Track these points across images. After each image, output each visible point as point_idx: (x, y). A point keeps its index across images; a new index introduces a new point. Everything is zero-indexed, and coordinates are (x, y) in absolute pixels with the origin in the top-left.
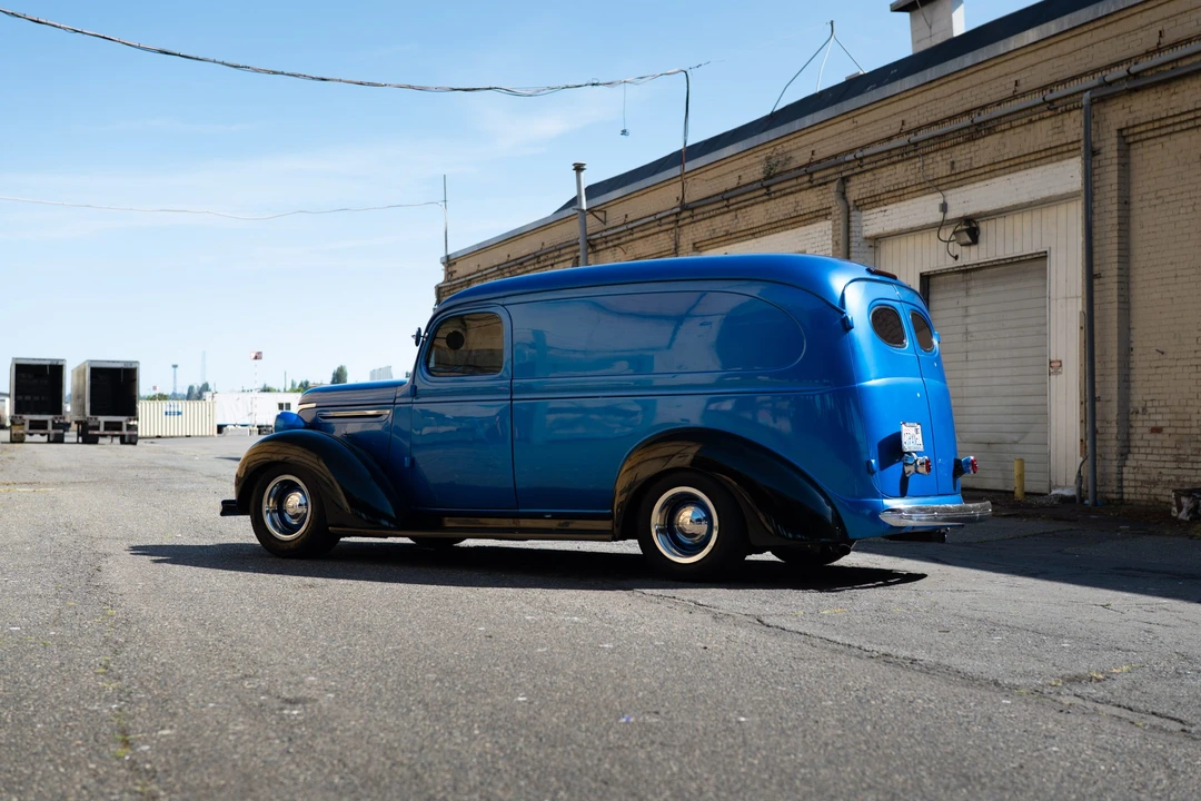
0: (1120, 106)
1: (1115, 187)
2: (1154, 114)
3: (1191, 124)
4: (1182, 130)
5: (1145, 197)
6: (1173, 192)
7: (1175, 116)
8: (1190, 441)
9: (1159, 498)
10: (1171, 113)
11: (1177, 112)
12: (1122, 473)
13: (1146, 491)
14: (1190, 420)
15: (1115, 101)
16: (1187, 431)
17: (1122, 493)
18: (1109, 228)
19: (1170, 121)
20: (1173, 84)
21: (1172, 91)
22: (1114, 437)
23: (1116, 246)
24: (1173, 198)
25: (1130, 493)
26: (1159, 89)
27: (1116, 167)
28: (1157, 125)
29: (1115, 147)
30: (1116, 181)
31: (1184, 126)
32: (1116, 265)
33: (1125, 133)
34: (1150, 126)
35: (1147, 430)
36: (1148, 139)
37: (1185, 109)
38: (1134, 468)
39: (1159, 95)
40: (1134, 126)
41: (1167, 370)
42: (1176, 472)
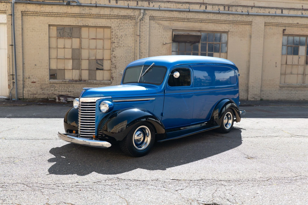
0: (23, 6)
1: (21, 25)
2: (35, 10)
3: (45, 15)
4: (42, 16)
5: (28, 29)
6: (39, 29)
7: (42, 12)
8: (45, 85)
9: (37, 97)
10: (41, 11)
11: (43, 11)
12: (23, 92)
13: (32, 96)
14: (45, 80)
15: (20, 4)
16: (44, 83)
17: (23, 97)
18: (18, 34)
19: (40, 13)
20: (42, 5)
21: (41, 6)
22: (21, 84)
23: (21, 39)
24: (38, 31)
25: (26, 96)
26: (36, 5)
27: (21, 20)
28: (35, 13)
29: (21, 15)
30: (21, 23)
31: (43, 15)
32: (21, 44)
33: (23, 12)
34: (33, 13)
35: (30, 82)
36: (30, 15)
37: (46, 12)
38: (28, 91)
39: (37, 6)
40: (28, 12)
41: (37, 69)
42: (43, 92)
